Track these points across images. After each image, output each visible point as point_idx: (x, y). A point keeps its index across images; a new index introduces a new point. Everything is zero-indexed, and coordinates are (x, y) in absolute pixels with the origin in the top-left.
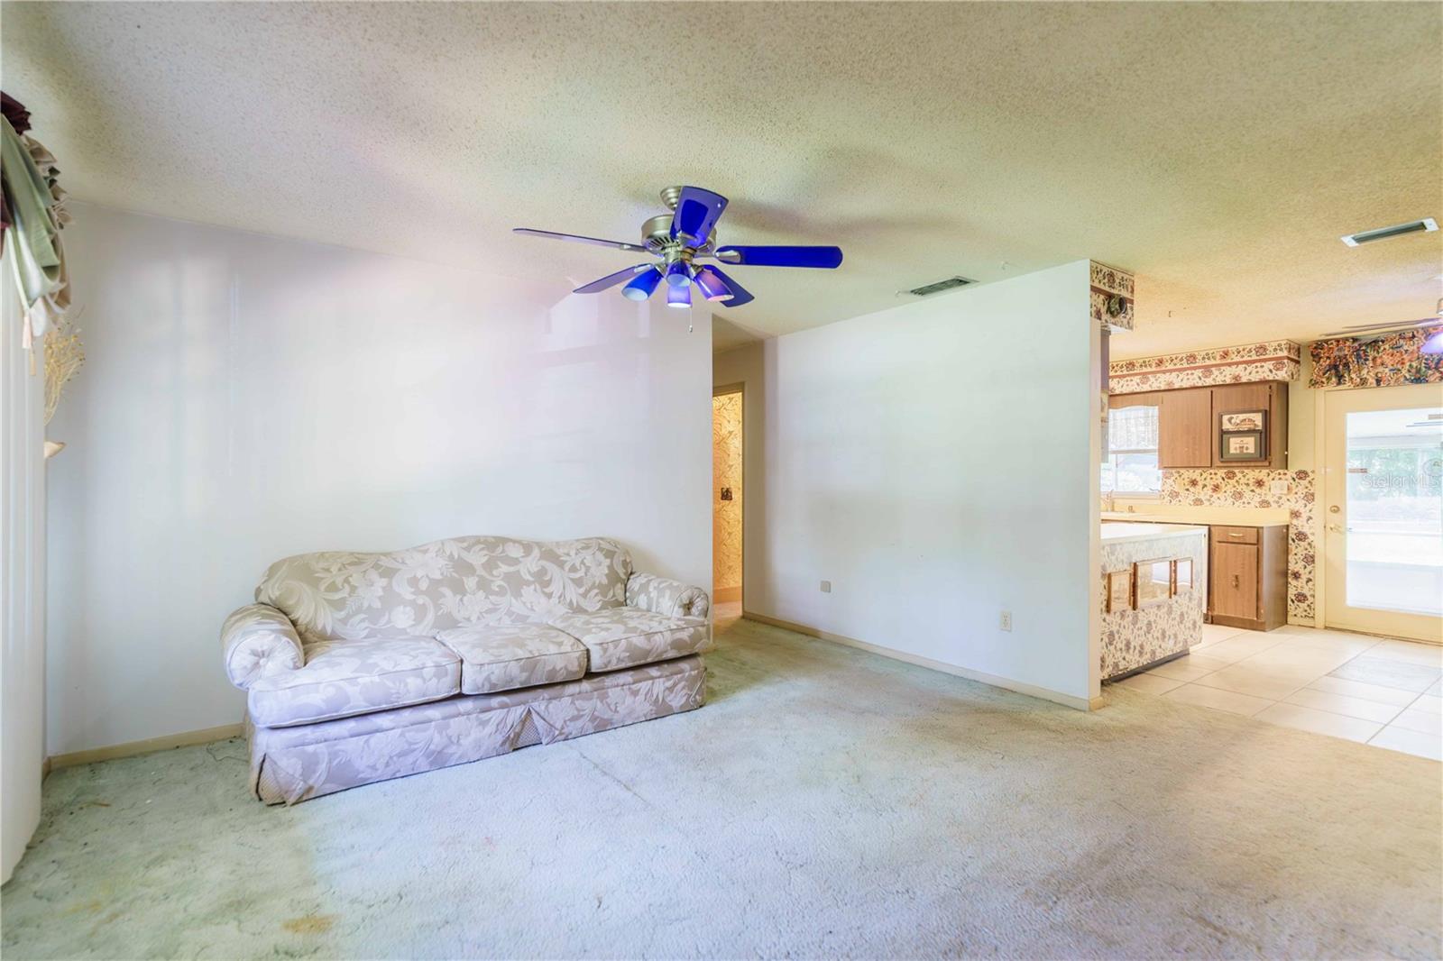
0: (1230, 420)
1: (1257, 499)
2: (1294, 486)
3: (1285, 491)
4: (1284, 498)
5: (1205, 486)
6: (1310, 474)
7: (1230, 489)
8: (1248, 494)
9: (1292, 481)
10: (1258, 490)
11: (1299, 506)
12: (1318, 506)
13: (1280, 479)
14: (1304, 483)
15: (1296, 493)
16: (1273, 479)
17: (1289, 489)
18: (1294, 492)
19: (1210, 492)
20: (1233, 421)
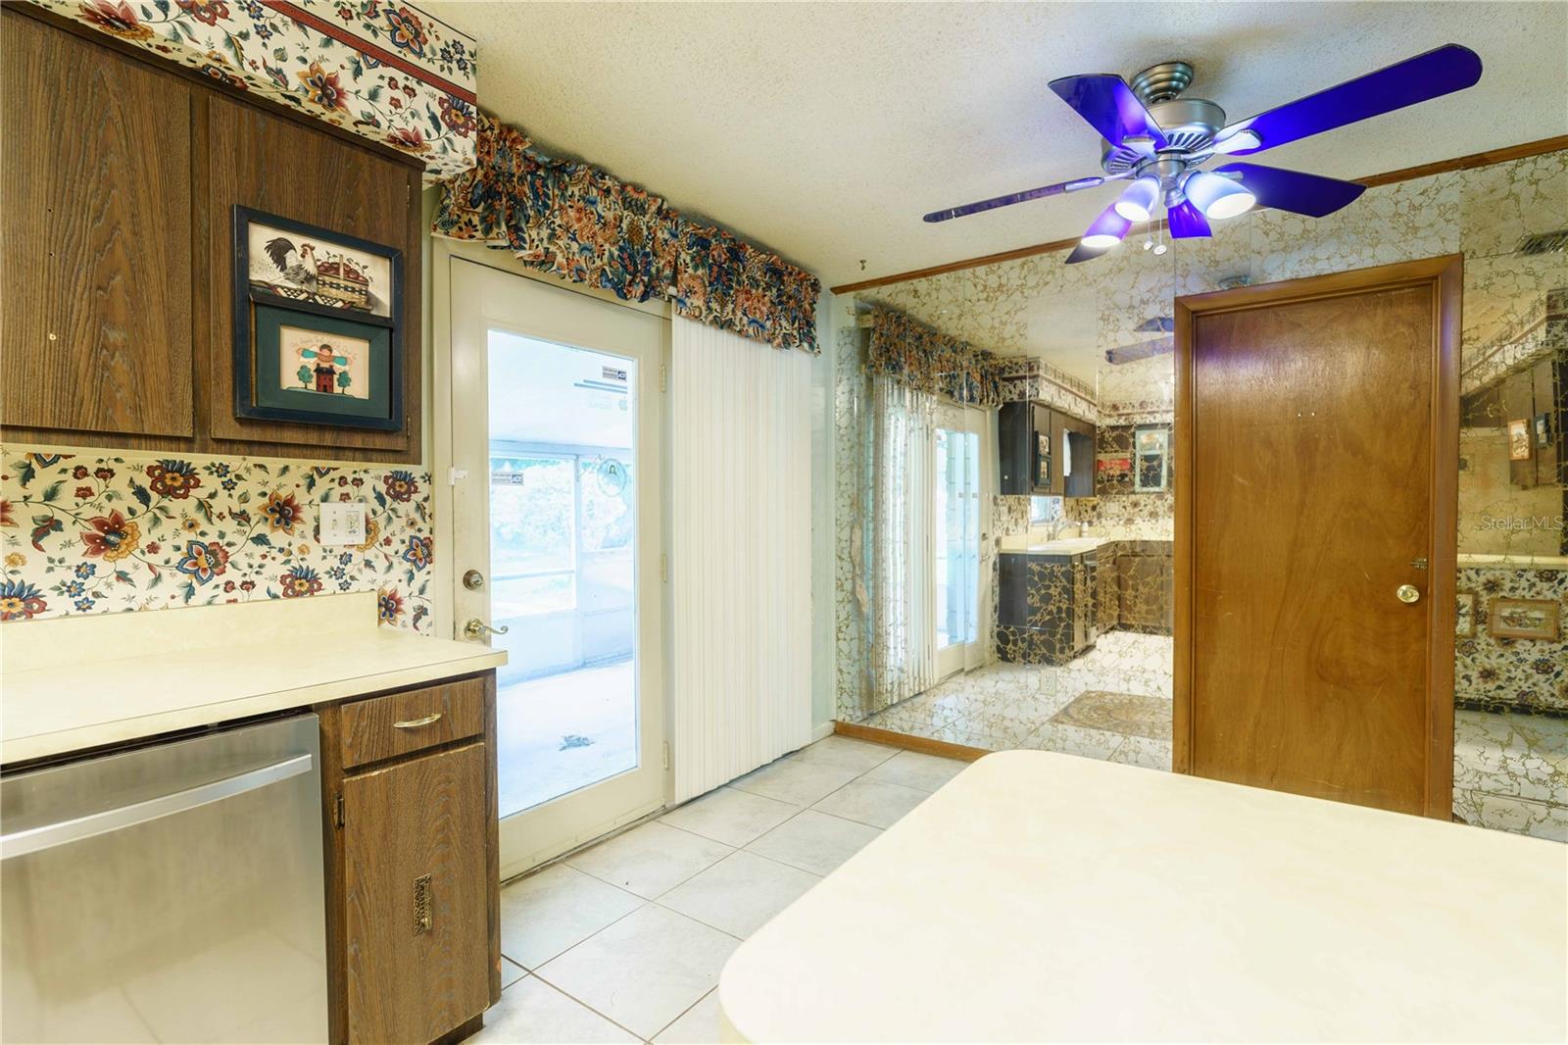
0: (278, 251)
1: (277, 568)
2: (381, 520)
3: (360, 538)
4: (358, 558)
5: (47, 526)
6: (420, 483)
7: (172, 538)
8: (243, 554)
9: (376, 505)
10: (278, 538)
11: (394, 580)
12: (441, 575)
13: (345, 497)
14: (406, 508)
15: (388, 542)
16: (325, 499)
17: (370, 529)
18: (382, 537)
19: (77, 554)
20: (292, 259)
